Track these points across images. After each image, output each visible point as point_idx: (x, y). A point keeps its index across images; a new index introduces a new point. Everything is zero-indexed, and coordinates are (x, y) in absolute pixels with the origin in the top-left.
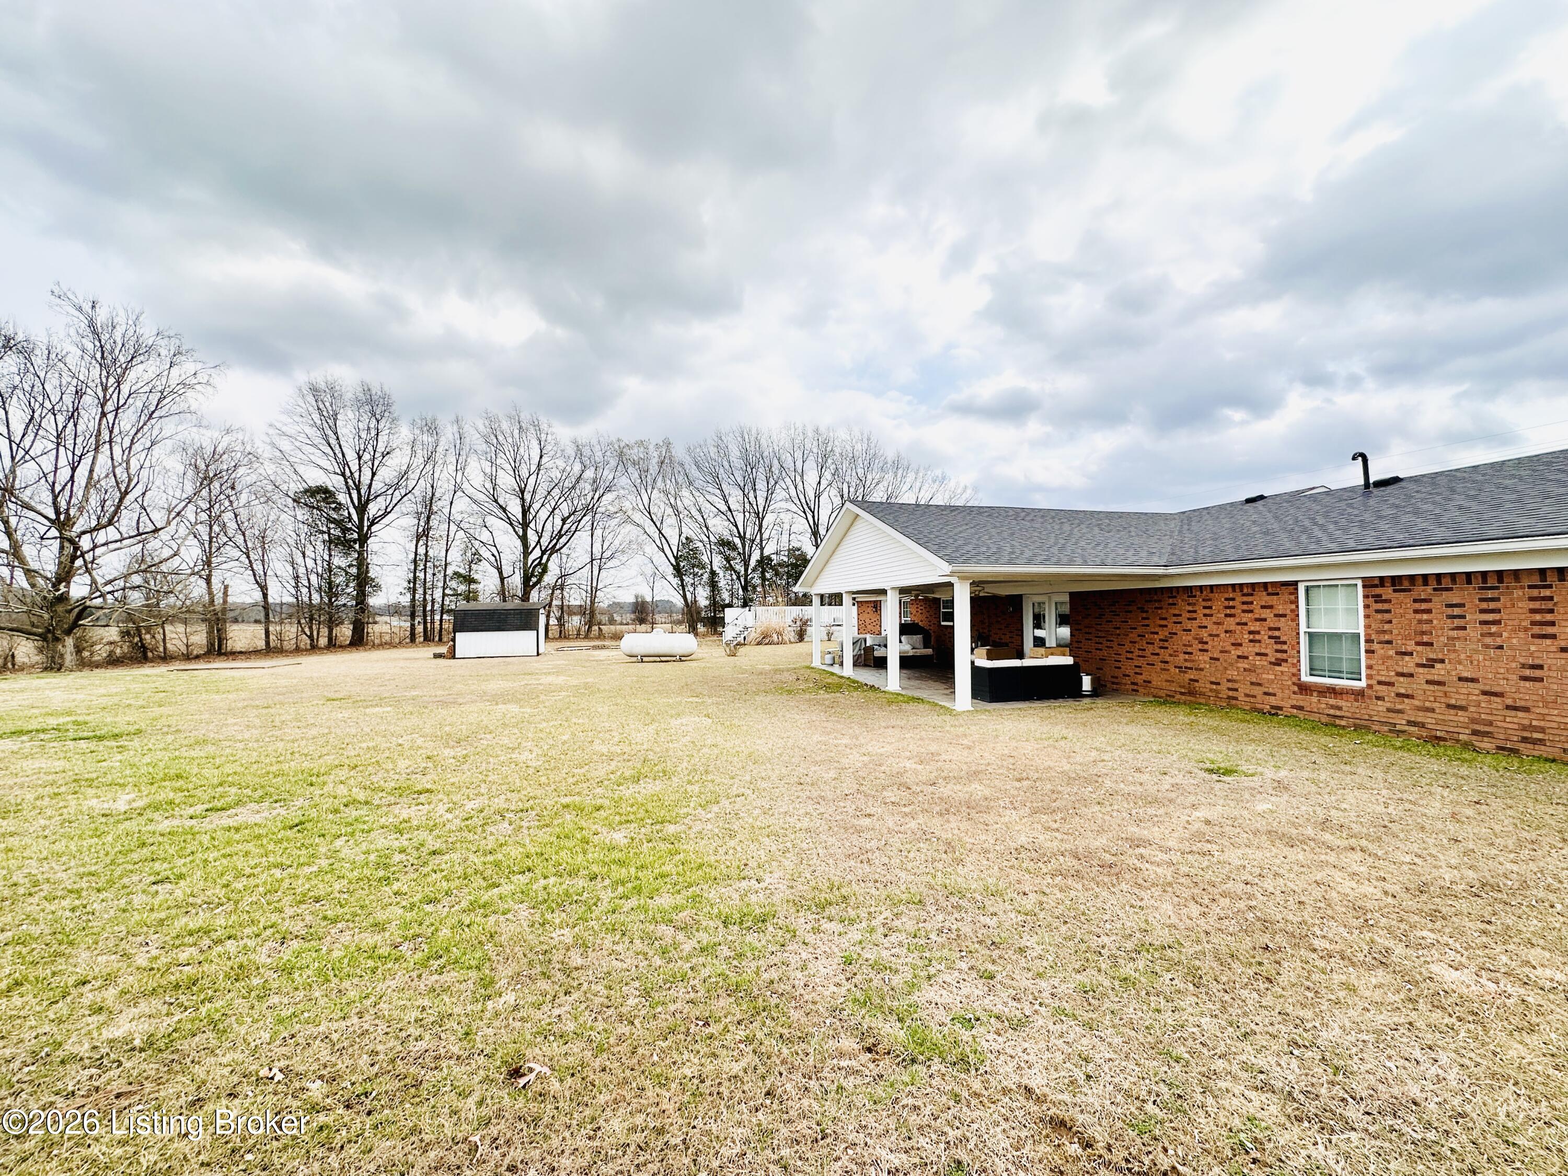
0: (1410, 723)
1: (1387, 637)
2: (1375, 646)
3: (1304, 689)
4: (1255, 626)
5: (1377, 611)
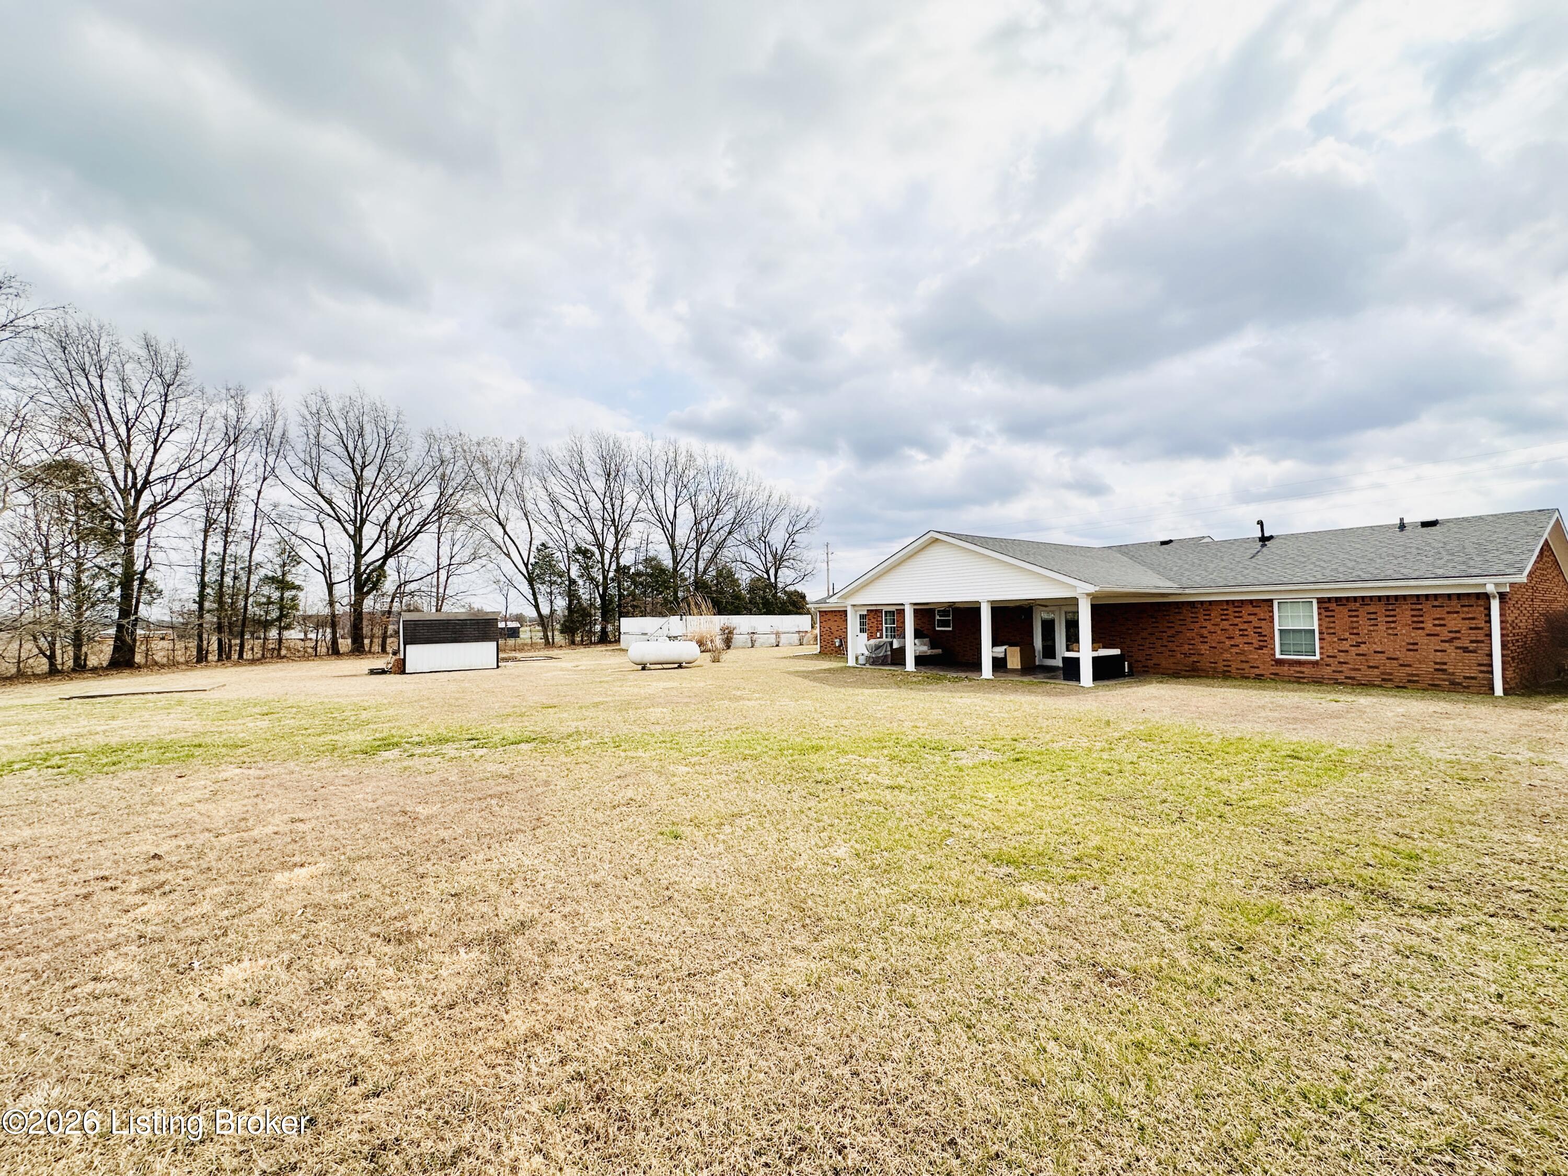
1: (1332, 631)
2: (1325, 636)
3: (1280, 662)
4: (1245, 626)
5: (1327, 616)
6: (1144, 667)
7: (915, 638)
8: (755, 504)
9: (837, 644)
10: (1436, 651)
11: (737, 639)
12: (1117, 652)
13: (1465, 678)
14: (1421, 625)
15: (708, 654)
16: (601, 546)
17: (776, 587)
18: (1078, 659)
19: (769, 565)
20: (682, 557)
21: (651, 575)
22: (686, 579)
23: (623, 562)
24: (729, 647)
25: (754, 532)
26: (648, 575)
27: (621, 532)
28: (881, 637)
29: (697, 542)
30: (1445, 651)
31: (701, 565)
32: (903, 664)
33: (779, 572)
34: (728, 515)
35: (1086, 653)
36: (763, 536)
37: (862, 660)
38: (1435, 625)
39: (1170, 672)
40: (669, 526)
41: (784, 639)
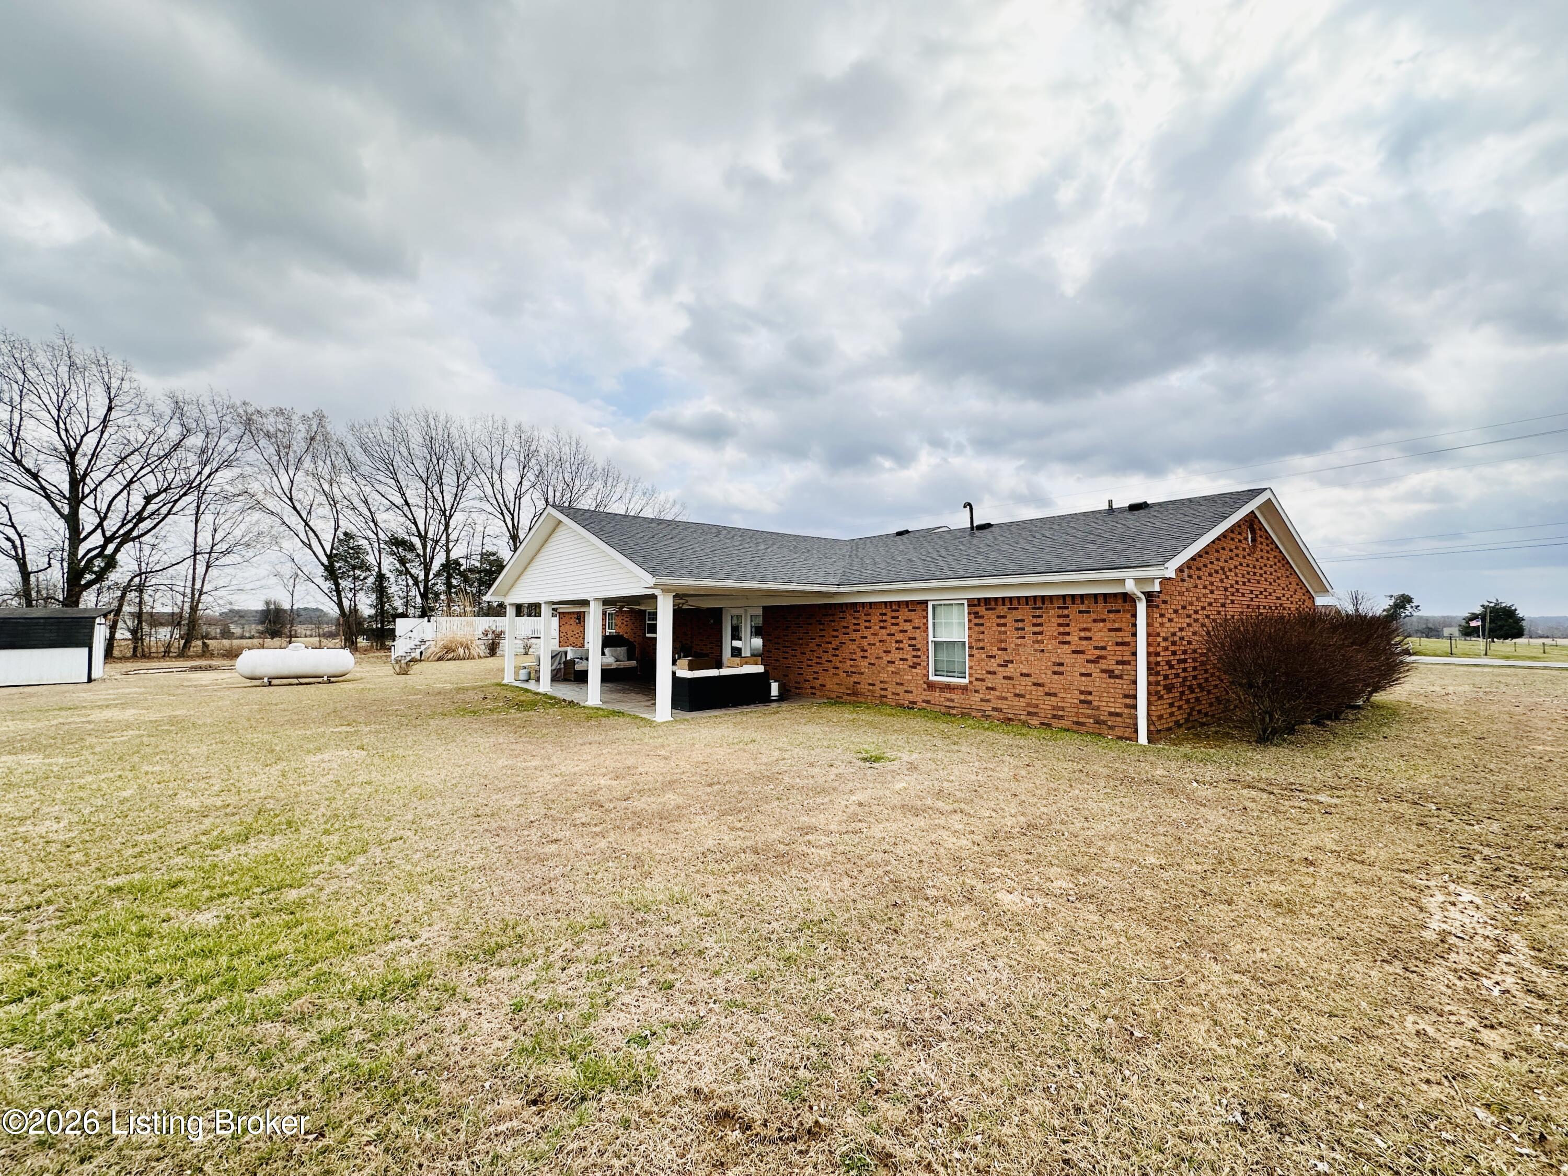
0: (995, 709)
1: (981, 645)
2: (975, 652)
3: (931, 686)
4: (899, 637)
5: (976, 625)
14: (1068, 638)
30: (1090, 675)
38: (1081, 638)
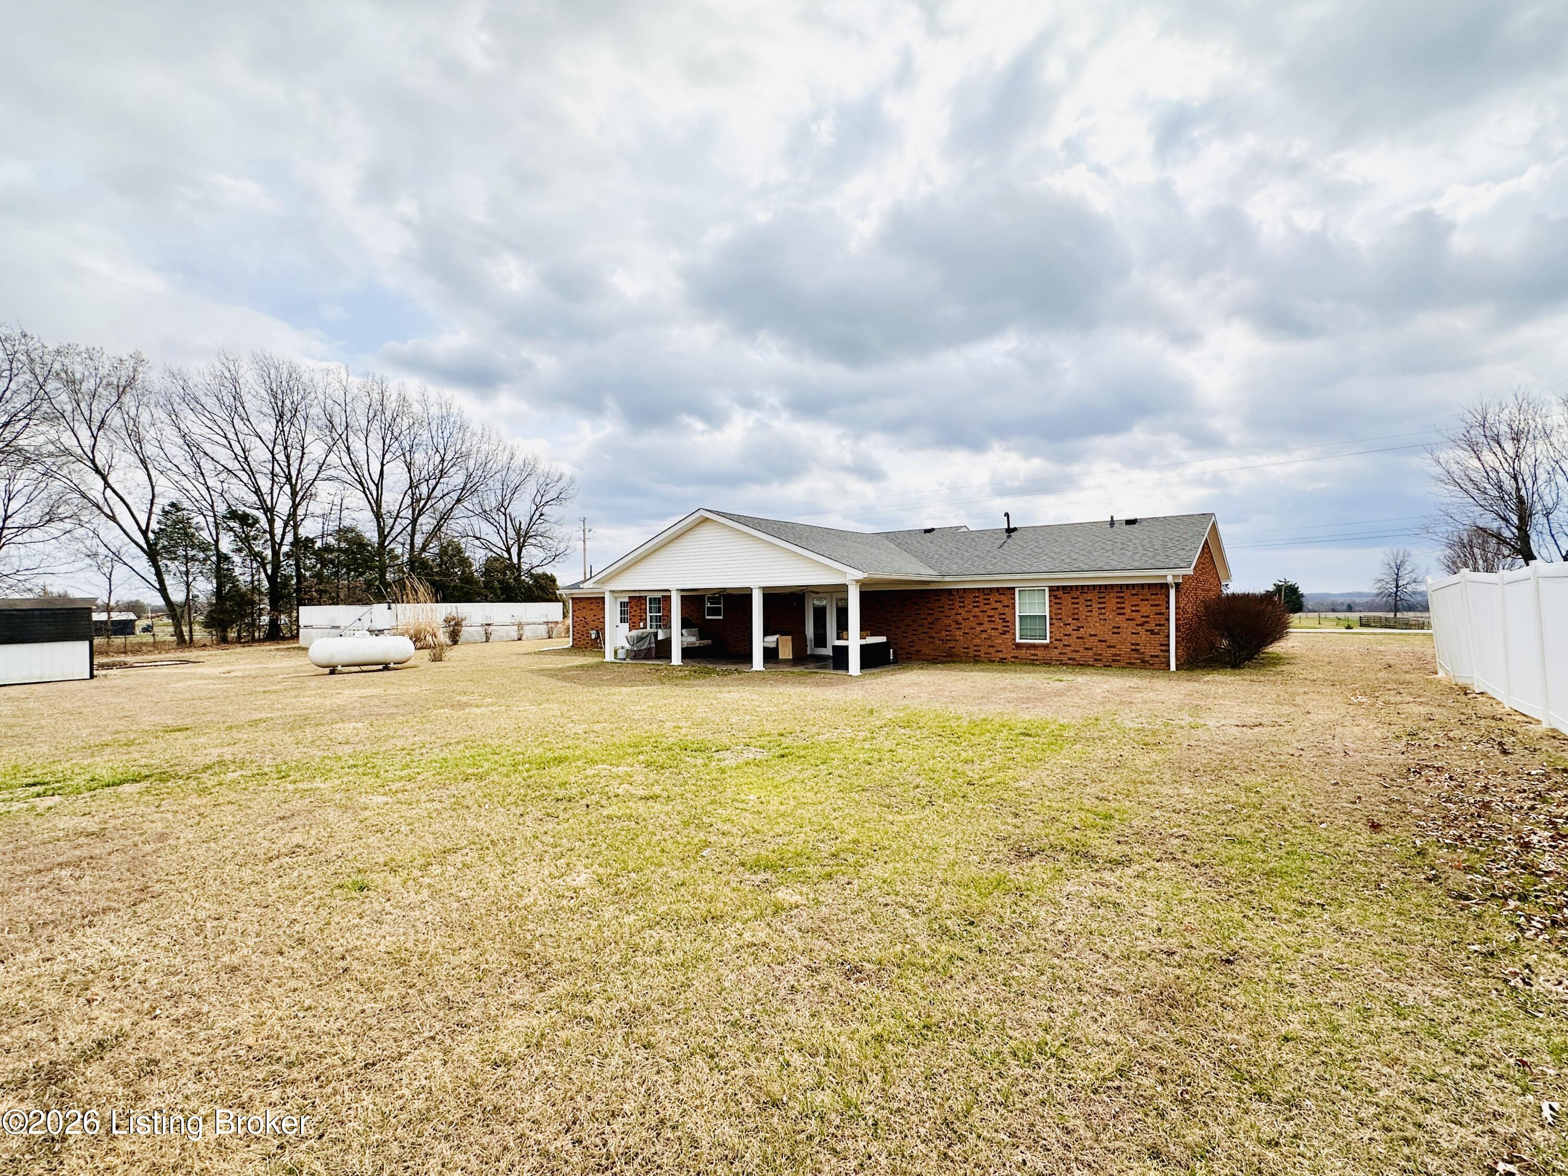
0: (1069, 659)
1: (1059, 617)
3: (1019, 646)
5: (1055, 603)
6: (907, 653)
7: (682, 628)
8: (493, 466)
9: (593, 637)
10: (1133, 633)
11: (466, 632)
12: (882, 639)
13: (1152, 656)
15: (427, 652)
16: (269, 511)
17: (519, 569)
18: (846, 648)
19: (511, 542)
20: (392, 528)
21: (345, 551)
22: (397, 557)
23: (303, 532)
24: (455, 642)
25: (492, 501)
26: (340, 550)
27: (301, 494)
28: (645, 627)
29: (414, 510)
30: (1138, 633)
31: (419, 540)
32: (668, 656)
33: (524, 551)
34: (456, 479)
35: (854, 642)
36: (502, 507)
37: (621, 654)
38: (1132, 611)
39: (929, 658)
40: (373, 488)
41: (528, 631)
